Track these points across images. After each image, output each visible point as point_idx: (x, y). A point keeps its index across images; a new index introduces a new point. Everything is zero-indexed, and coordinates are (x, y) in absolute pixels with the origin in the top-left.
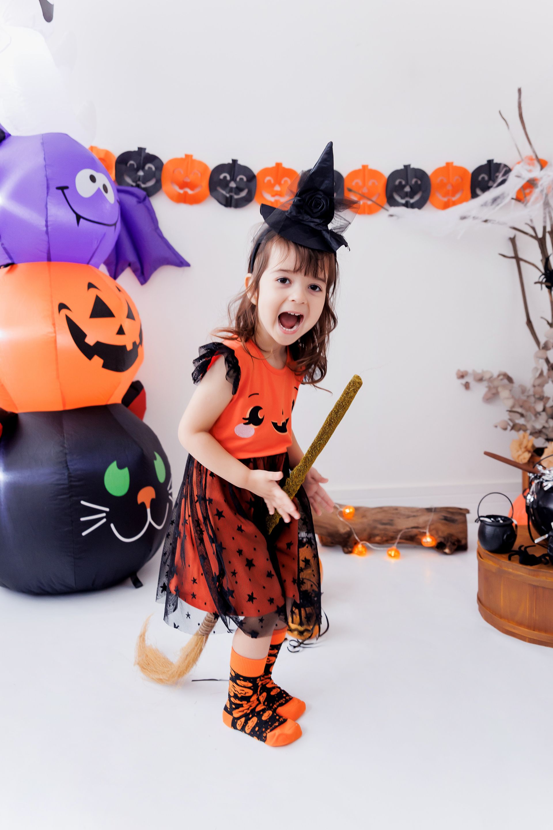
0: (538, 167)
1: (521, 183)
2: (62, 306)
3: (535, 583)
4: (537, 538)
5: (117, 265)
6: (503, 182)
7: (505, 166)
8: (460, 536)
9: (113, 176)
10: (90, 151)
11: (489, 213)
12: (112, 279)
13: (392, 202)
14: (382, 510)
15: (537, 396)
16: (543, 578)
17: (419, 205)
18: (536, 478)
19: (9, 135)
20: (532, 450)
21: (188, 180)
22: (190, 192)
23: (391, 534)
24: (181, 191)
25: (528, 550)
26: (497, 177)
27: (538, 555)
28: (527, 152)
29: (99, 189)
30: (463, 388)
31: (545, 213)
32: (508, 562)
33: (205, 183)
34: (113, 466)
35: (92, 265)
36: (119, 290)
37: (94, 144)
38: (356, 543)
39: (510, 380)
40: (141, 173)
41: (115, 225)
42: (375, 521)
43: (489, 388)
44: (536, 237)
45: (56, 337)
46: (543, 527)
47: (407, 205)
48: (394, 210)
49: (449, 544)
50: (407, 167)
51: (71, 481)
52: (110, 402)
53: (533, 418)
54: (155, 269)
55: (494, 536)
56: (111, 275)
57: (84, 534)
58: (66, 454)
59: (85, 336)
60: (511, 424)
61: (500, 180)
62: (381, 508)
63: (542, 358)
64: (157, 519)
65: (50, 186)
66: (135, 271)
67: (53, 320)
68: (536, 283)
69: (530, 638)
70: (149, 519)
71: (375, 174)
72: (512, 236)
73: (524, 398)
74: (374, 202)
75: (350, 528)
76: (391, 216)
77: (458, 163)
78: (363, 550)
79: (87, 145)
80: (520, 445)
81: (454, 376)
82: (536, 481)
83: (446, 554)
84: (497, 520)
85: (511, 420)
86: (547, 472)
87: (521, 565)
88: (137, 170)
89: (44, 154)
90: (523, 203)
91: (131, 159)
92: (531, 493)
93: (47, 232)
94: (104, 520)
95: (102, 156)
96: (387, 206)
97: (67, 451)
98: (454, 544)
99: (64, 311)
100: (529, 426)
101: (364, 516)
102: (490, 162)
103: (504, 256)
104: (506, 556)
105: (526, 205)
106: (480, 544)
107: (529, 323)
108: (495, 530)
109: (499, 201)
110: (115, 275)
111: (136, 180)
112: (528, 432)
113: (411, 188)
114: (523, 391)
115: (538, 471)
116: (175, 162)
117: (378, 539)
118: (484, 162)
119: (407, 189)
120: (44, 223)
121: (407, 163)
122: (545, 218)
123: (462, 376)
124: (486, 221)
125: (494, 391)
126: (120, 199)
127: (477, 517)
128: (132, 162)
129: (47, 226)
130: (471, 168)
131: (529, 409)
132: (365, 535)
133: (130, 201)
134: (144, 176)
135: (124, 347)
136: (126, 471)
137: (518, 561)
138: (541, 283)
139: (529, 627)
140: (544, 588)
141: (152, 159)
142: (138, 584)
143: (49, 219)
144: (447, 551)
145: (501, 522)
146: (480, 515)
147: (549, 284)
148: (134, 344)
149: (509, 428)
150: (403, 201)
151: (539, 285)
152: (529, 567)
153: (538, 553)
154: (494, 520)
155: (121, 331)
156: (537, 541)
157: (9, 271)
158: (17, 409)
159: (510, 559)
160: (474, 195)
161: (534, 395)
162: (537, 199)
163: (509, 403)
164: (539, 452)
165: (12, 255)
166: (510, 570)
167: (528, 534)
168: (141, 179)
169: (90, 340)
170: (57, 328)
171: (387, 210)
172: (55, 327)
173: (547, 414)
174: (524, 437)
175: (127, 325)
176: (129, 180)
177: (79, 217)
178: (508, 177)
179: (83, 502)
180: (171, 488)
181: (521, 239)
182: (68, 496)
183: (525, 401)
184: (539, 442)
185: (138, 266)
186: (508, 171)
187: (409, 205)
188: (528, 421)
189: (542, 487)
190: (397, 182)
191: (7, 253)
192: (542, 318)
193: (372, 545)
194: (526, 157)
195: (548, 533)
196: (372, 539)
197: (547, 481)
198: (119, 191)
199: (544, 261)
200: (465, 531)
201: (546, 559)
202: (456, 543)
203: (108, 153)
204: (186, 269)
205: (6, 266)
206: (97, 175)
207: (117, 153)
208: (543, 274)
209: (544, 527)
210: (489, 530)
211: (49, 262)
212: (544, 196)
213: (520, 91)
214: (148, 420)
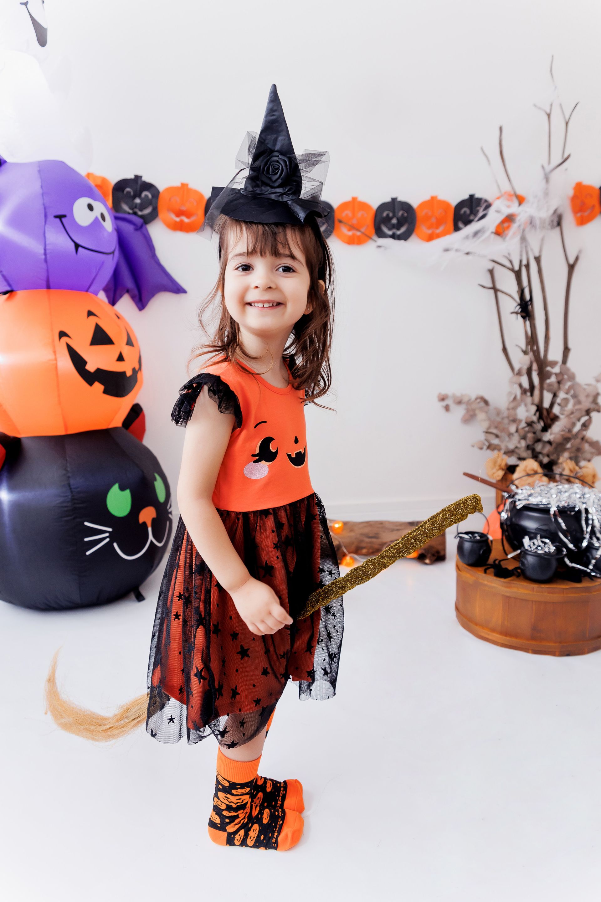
0: (516, 203)
1: (500, 218)
2: (62, 334)
3: (508, 594)
4: (510, 553)
5: (115, 291)
6: (483, 217)
7: (486, 201)
8: (440, 548)
9: (110, 203)
10: (86, 178)
11: (471, 245)
12: (110, 306)
13: (380, 234)
14: (368, 524)
15: (511, 418)
16: (515, 590)
17: (405, 237)
18: (510, 497)
19: (5, 162)
20: (505, 468)
21: (184, 208)
22: (186, 220)
23: (377, 547)
24: (178, 219)
25: (502, 563)
26: (478, 211)
27: (511, 567)
28: (506, 187)
29: (97, 219)
30: (443, 410)
31: (521, 247)
32: (484, 575)
33: (201, 211)
34: (115, 488)
35: (91, 292)
36: (119, 318)
37: (91, 171)
38: (344, 555)
39: (486, 402)
40: (138, 201)
41: (113, 253)
42: (362, 534)
43: (468, 410)
44: (512, 270)
45: (56, 364)
46: (515, 542)
47: (393, 237)
48: (382, 241)
49: (429, 555)
50: (394, 200)
51: (75, 503)
52: (111, 426)
53: (507, 439)
54: (153, 295)
55: (472, 551)
56: (110, 302)
57: (88, 553)
58: (69, 477)
59: (85, 363)
60: (487, 444)
61: (480, 214)
62: (367, 522)
63: (516, 383)
64: (158, 537)
65: (48, 214)
66: (133, 298)
67: (54, 347)
68: (512, 313)
69: (502, 644)
70: (151, 537)
71: (364, 206)
72: (491, 268)
73: (498, 419)
74: (363, 233)
75: (339, 542)
76: (379, 247)
77: (442, 197)
78: (351, 561)
79: (83, 172)
80: (495, 463)
81: (436, 399)
82: (510, 500)
83: (426, 564)
84: (474, 536)
85: (486, 440)
86: (519, 491)
87: (495, 578)
88: (134, 197)
89: (42, 182)
90: (502, 237)
91: (127, 187)
92: (505, 511)
93: (46, 260)
94: (108, 540)
95: (99, 182)
96: (375, 237)
97: (70, 475)
98: (433, 555)
99: (64, 339)
100: (503, 446)
101: (352, 530)
102: (472, 196)
103: (483, 287)
104: (482, 569)
105: (504, 239)
106: (458, 558)
107: (505, 350)
108: (472, 546)
109: (479, 235)
110: (113, 302)
111: (133, 207)
112: (502, 452)
113: (398, 219)
114: (498, 413)
115: (512, 491)
116: (170, 190)
117: (364, 551)
118: (466, 197)
119: (394, 221)
120: (42, 251)
121: (394, 196)
122: (521, 252)
123: (443, 399)
124: (467, 254)
125: (471, 413)
126: (117, 226)
127: (456, 533)
128: (128, 189)
129: (45, 254)
130: (454, 202)
131: (503, 430)
132: (353, 548)
133: (128, 228)
134: (141, 204)
135: (124, 373)
136: (127, 493)
137: (493, 574)
138: (517, 313)
139: (501, 633)
140: (515, 598)
141: (149, 186)
142: (140, 598)
143: (48, 247)
144: (427, 561)
145: (478, 538)
146: (459, 531)
147: (524, 314)
148: (134, 370)
149: (485, 447)
150: (390, 233)
151: (514, 315)
152: (502, 580)
153: (511, 566)
154: (472, 536)
155: (121, 358)
156: (510, 556)
157: (8, 298)
158: (19, 433)
159: (485, 572)
160: (457, 229)
161: (508, 417)
162: (514, 233)
163: (485, 425)
164: (511, 469)
165: (11, 282)
166: (486, 582)
167: (501, 548)
168: (138, 206)
169: (91, 367)
170: (58, 356)
171: (375, 241)
172: (55, 355)
173: (519, 435)
174: (498, 457)
175: (126, 351)
176: (126, 207)
177: (77, 246)
178: (488, 211)
179: (86, 524)
180: (170, 507)
181: (499, 271)
182: (72, 517)
183: (500, 423)
184: (512, 461)
185: (136, 292)
186: (488, 206)
187: (396, 237)
188: (502, 441)
189: (515, 506)
190: (385, 214)
191: (6, 280)
192: (517, 345)
193: (359, 557)
194: (505, 193)
195: (520, 549)
196: (359, 552)
197: (519, 500)
198: (116, 218)
199: (520, 293)
200: (443, 543)
201: (518, 572)
202: (436, 554)
203: (104, 180)
204: (183, 295)
205: (5, 293)
206: (95, 204)
207: (114, 179)
208: (519, 305)
209: (517, 542)
210: (467, 545)
211: (48, 290)
212: (521, 231)
213: (501, 129)
214: (148, 441)
